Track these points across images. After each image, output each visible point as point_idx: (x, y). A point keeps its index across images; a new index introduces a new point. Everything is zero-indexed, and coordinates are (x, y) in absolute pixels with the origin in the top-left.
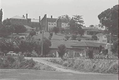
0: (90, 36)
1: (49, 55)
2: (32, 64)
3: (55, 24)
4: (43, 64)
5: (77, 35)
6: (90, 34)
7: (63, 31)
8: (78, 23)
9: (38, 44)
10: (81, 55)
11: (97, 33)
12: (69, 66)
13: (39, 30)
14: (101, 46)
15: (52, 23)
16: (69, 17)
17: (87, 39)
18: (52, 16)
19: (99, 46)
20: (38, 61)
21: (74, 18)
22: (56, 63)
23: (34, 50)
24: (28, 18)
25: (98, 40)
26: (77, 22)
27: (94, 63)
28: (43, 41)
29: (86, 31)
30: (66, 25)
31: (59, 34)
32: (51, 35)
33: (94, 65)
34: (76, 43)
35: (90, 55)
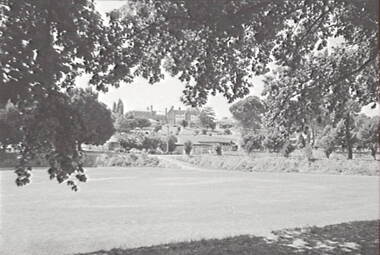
0: (223, 130)
1: (174, 152)
4: (169, 162)
7: (192, 125)
8: (209, 116)
9: (163, 140)
11: (231, 126)
14: (232, 142)
15: (180, 116)
19: (229, 141)
20: (163, 159)
22: (182, 161)
23: (159, 147)
25: (231, 134)
27: (222, 159)
28: (169, 136)
31: (188, 127)
32: (179, 129)
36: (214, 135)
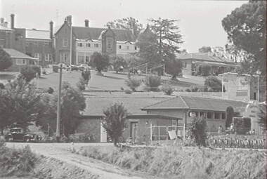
0: (200, 81)
1: (77, 135)
2: (27, 162)
3: (97, 46)
4: (62, 163)
5: (162, 78)
6: (199, 74)
8: (165, 41)
9: (45, 104)
10: (172, 134)
11: (221, 70)
12: (137, 169)
13: (51, 63)
14: (230, 110)
15: (89, 42)
16: (138, 23)
17: (190, 88)
18: (87, 22)
20: (45, 154)
21: (153, 27)
22: (99, 159)
23: (34, 123)
24: (15, 27)
25: (224, 91)
26: (161, 38)
27: (209, 157)
28: (61, 94)
29: (189, 66)
30: (128, 47)
31: (110, 73)
32: (86, 76)
33: (208, 166)
34: (157, 102)
35: (199, 135)
36: (178, 93)
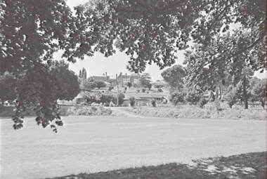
1: (123, 105)
4: (119, 112)
8: (147, 79)
9: (114, 97)
13: (116, 85)
14: (163, 97)
17: (153, 92)
18: (126, 74)
22: (128, 111)
25: (162, 92)
28: (119, 94)
31: (132, 87)
35: (154, 104)
36: (150, 92)
